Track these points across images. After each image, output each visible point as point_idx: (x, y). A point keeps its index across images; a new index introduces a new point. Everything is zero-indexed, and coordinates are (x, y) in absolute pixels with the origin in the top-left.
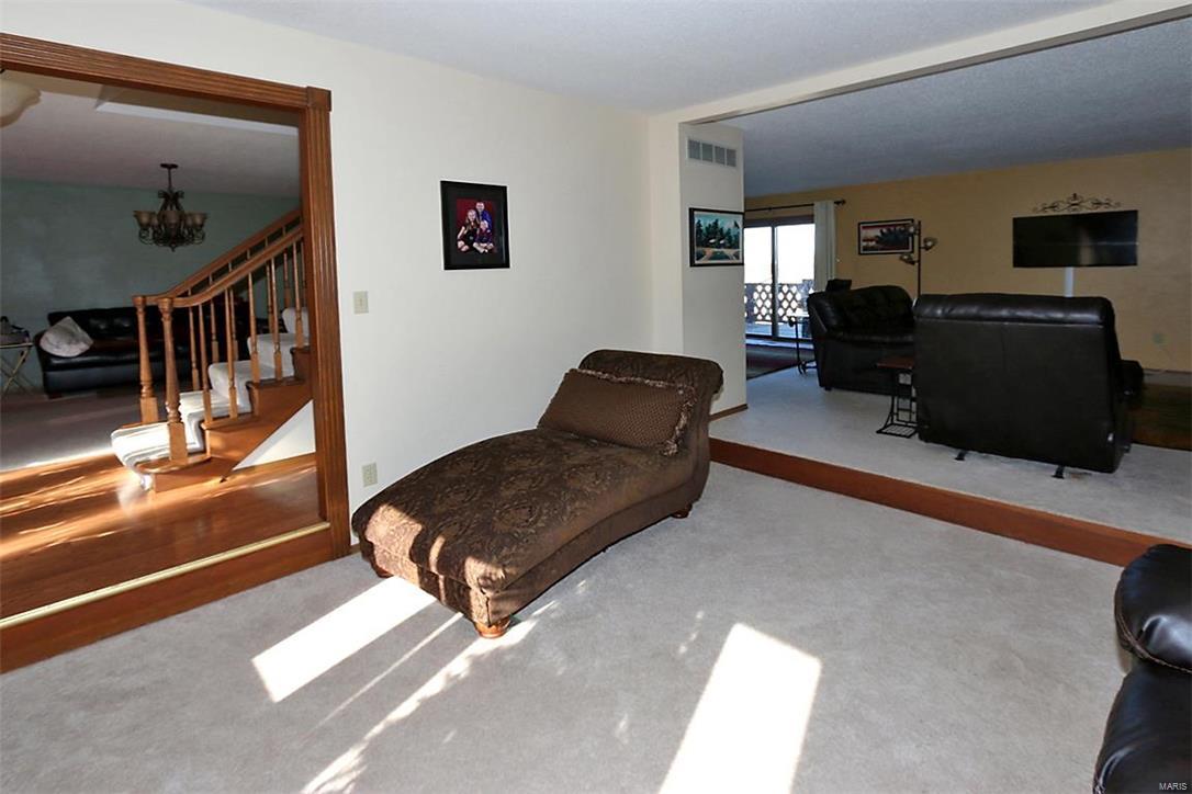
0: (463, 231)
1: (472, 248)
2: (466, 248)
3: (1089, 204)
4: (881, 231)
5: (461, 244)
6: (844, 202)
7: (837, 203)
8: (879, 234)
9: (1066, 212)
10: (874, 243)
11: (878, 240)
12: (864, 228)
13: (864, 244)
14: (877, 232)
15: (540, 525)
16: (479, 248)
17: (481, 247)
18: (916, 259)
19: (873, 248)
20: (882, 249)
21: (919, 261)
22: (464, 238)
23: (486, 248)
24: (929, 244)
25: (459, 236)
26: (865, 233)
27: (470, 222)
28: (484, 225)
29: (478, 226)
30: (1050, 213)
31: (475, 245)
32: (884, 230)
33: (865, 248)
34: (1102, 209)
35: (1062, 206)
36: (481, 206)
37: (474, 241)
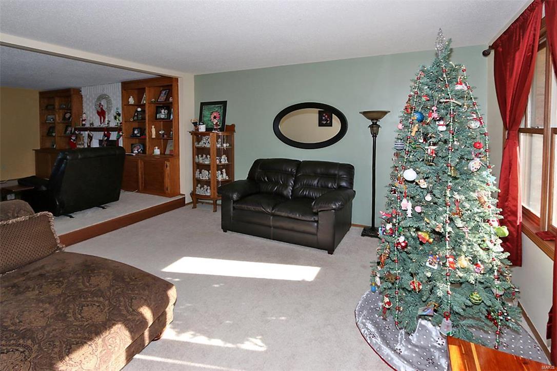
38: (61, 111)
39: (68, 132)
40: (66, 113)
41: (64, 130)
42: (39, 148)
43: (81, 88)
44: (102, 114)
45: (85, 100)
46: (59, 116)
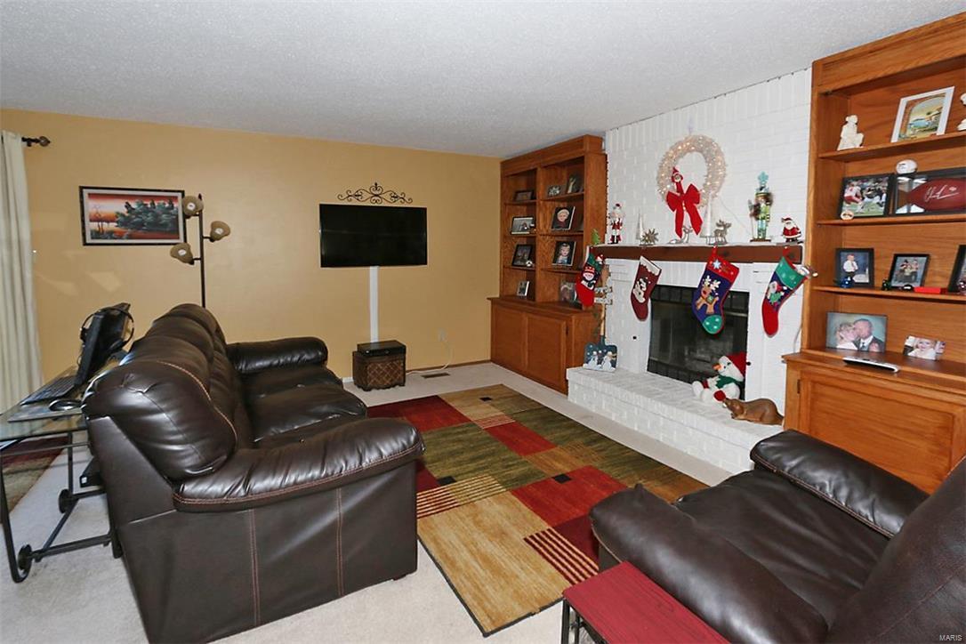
3: (387, 197)
4: (128, 206)
6: (45, 142)
7: (28, 141)
8: (124, 211)
9: (368, 203)
10: (112, 226)
11: (124, 221)
12: (91, 195)
13: (94, 226)
14: (118, 207)
18: (196, 254)
19: (111, 234)
20: (130, 237)
21: (202, 259)
24: (219, 231)
26: (92, 206)
30: (354, 202)
32: (134, 205)
33: (97, 234)
34: (398, 204)
35: (366, 195)
38: (548, 204)
39: (561, 258)
40: (559, 209)
41: (552, 254)
42: (498, 296)
43: (604, 133)
44: (684, 201)
45: (615, 167)
46: (545, 219)
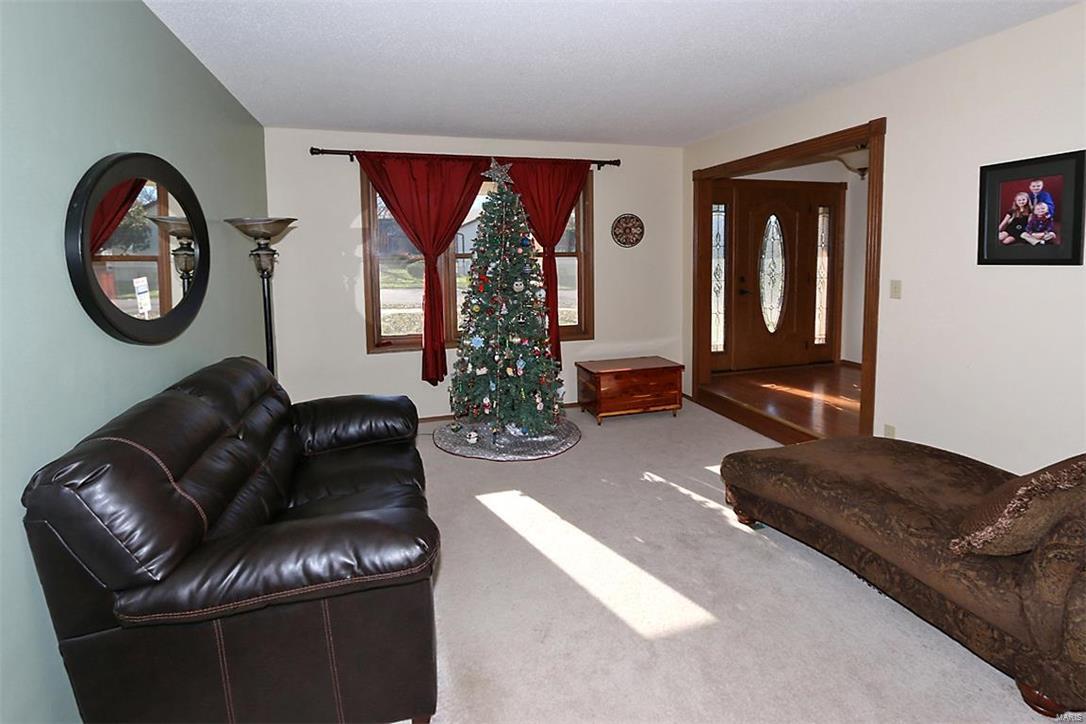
0: (1008, 219)
1: (1019, 240)
2: (1011, 239)
5: (1002, 235)
15: (825, 493)
16: (1028, 239)
17: (1033, 238)
22: (1009, 228)
23: (1042, 238)
25: (1000, 227)
27: (1018, 208)
28: (1041, 209)
29: (1031, 211)
31: (1024, 235)
36: (1037, 186)
37: (1023, 231)
